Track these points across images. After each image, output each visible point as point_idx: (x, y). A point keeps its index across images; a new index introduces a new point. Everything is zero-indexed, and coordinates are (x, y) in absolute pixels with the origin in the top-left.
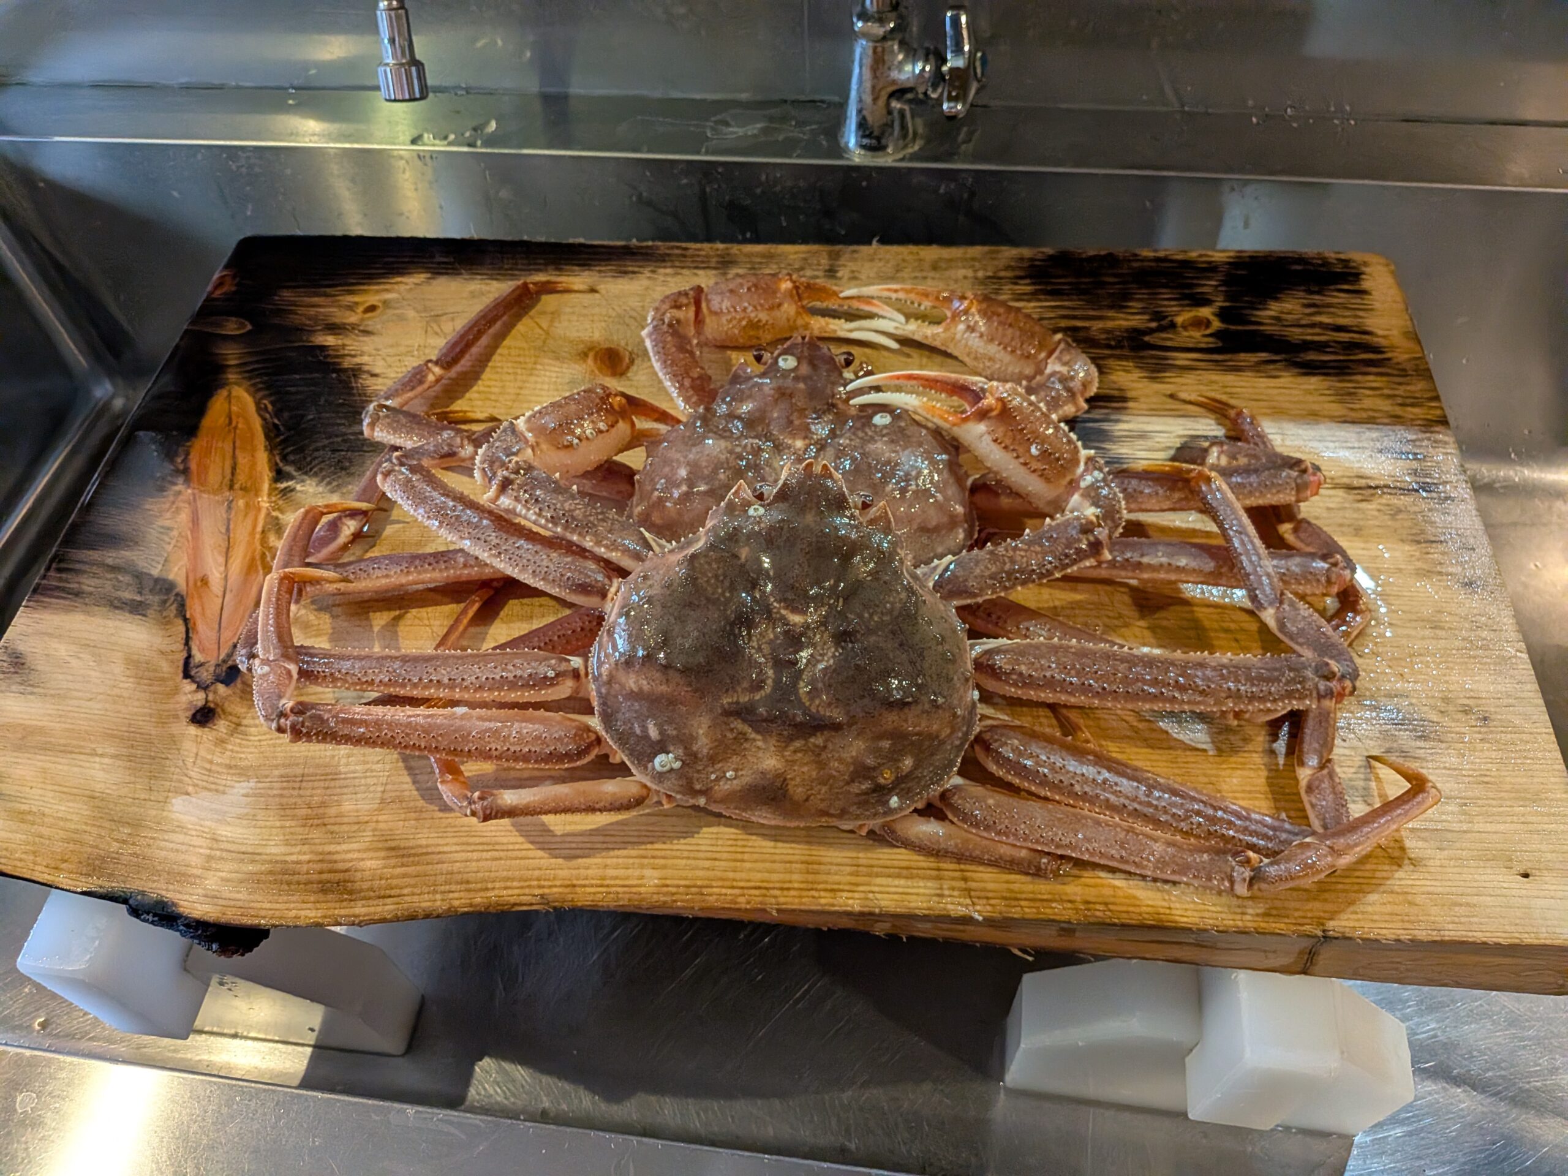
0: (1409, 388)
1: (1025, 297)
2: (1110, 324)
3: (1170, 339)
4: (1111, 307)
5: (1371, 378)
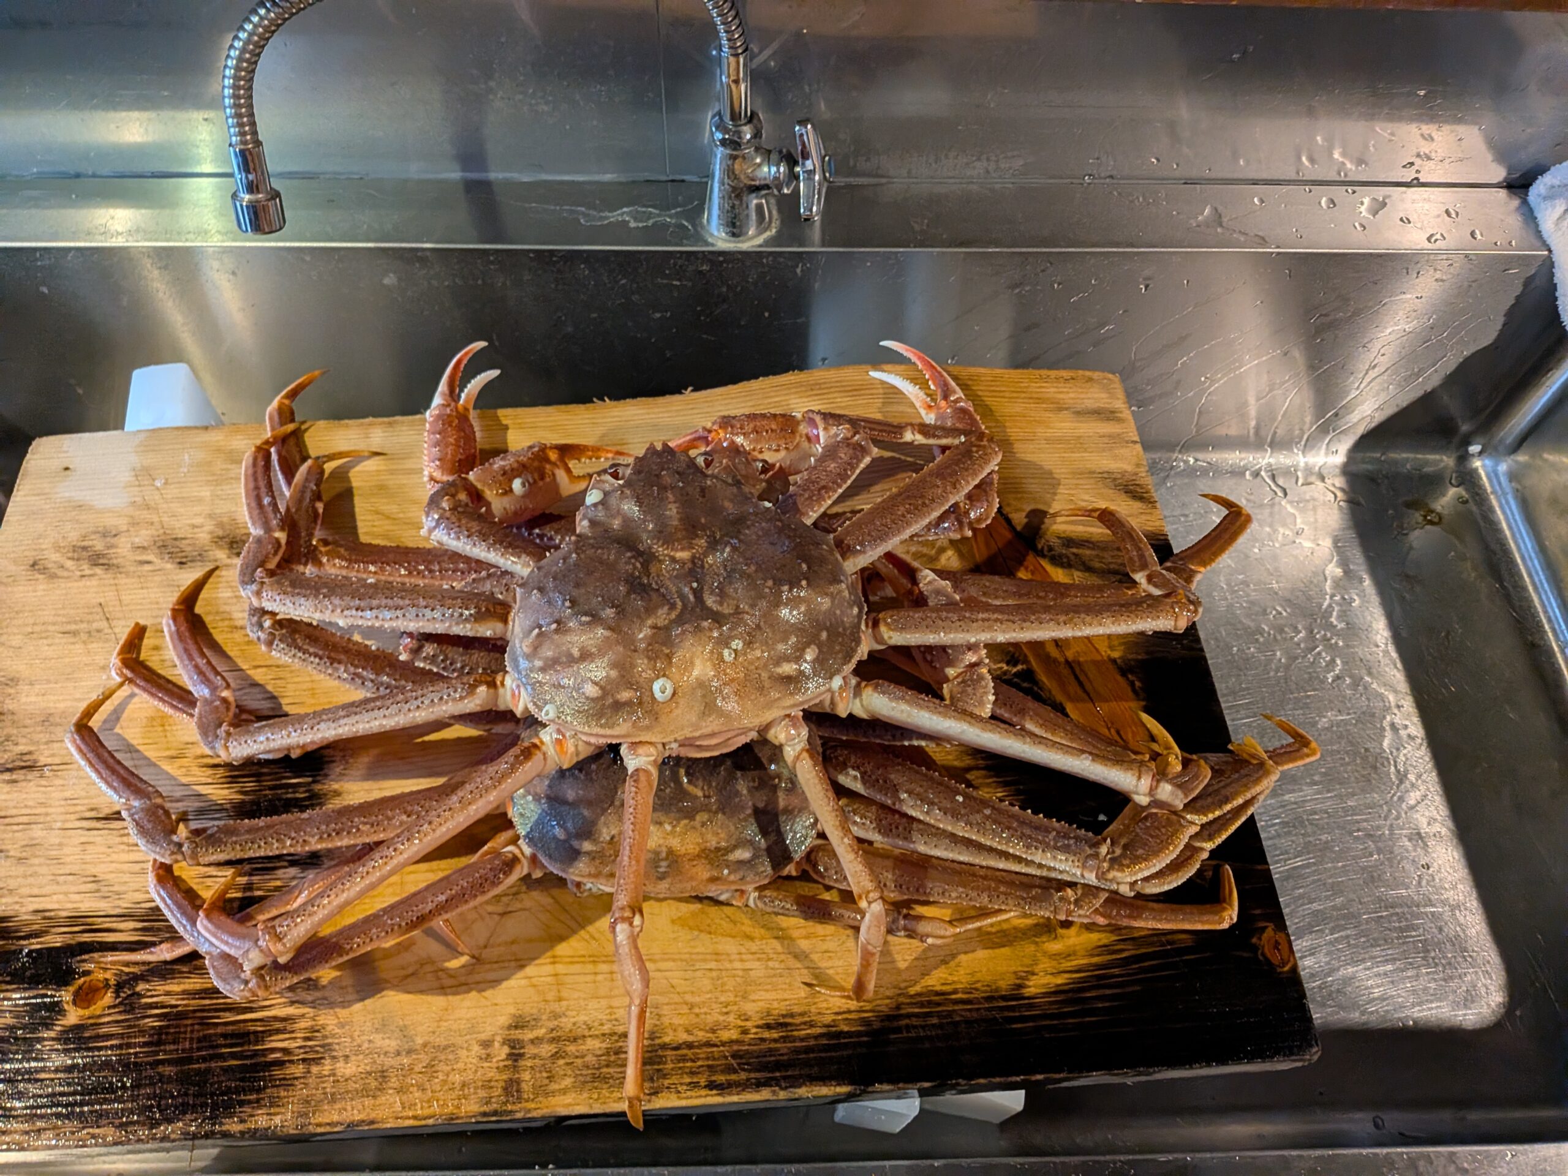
3: (126, 963)
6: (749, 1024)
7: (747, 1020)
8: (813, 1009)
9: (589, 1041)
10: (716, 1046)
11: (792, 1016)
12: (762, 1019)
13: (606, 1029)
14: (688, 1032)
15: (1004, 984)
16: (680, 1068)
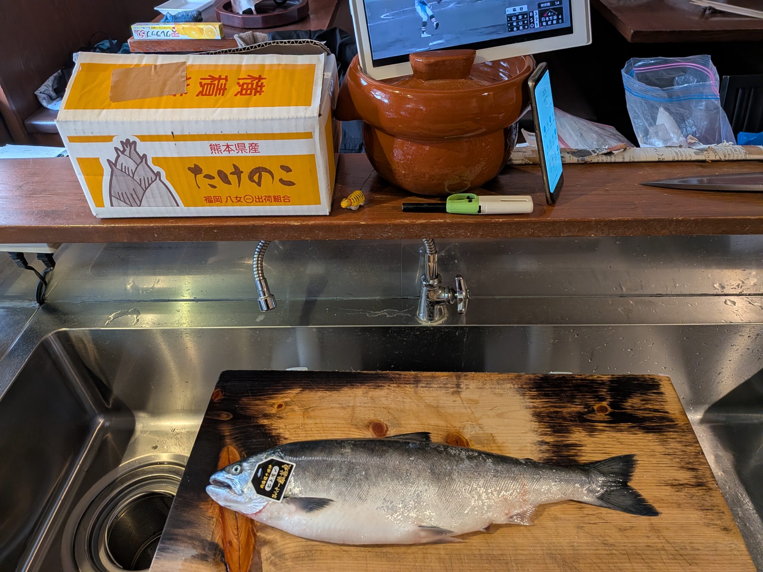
0: (686, 438)
1: (535, 397)
2: (569, 410)
3: (594, 417)
4: (568, 402)
5: (672, 433)
6: (387, 387)
9: (436, 387)
10: (398, 383)
11: (374, 388)
12: (383, 388)
14: (406, 387)
16: (409, 379)
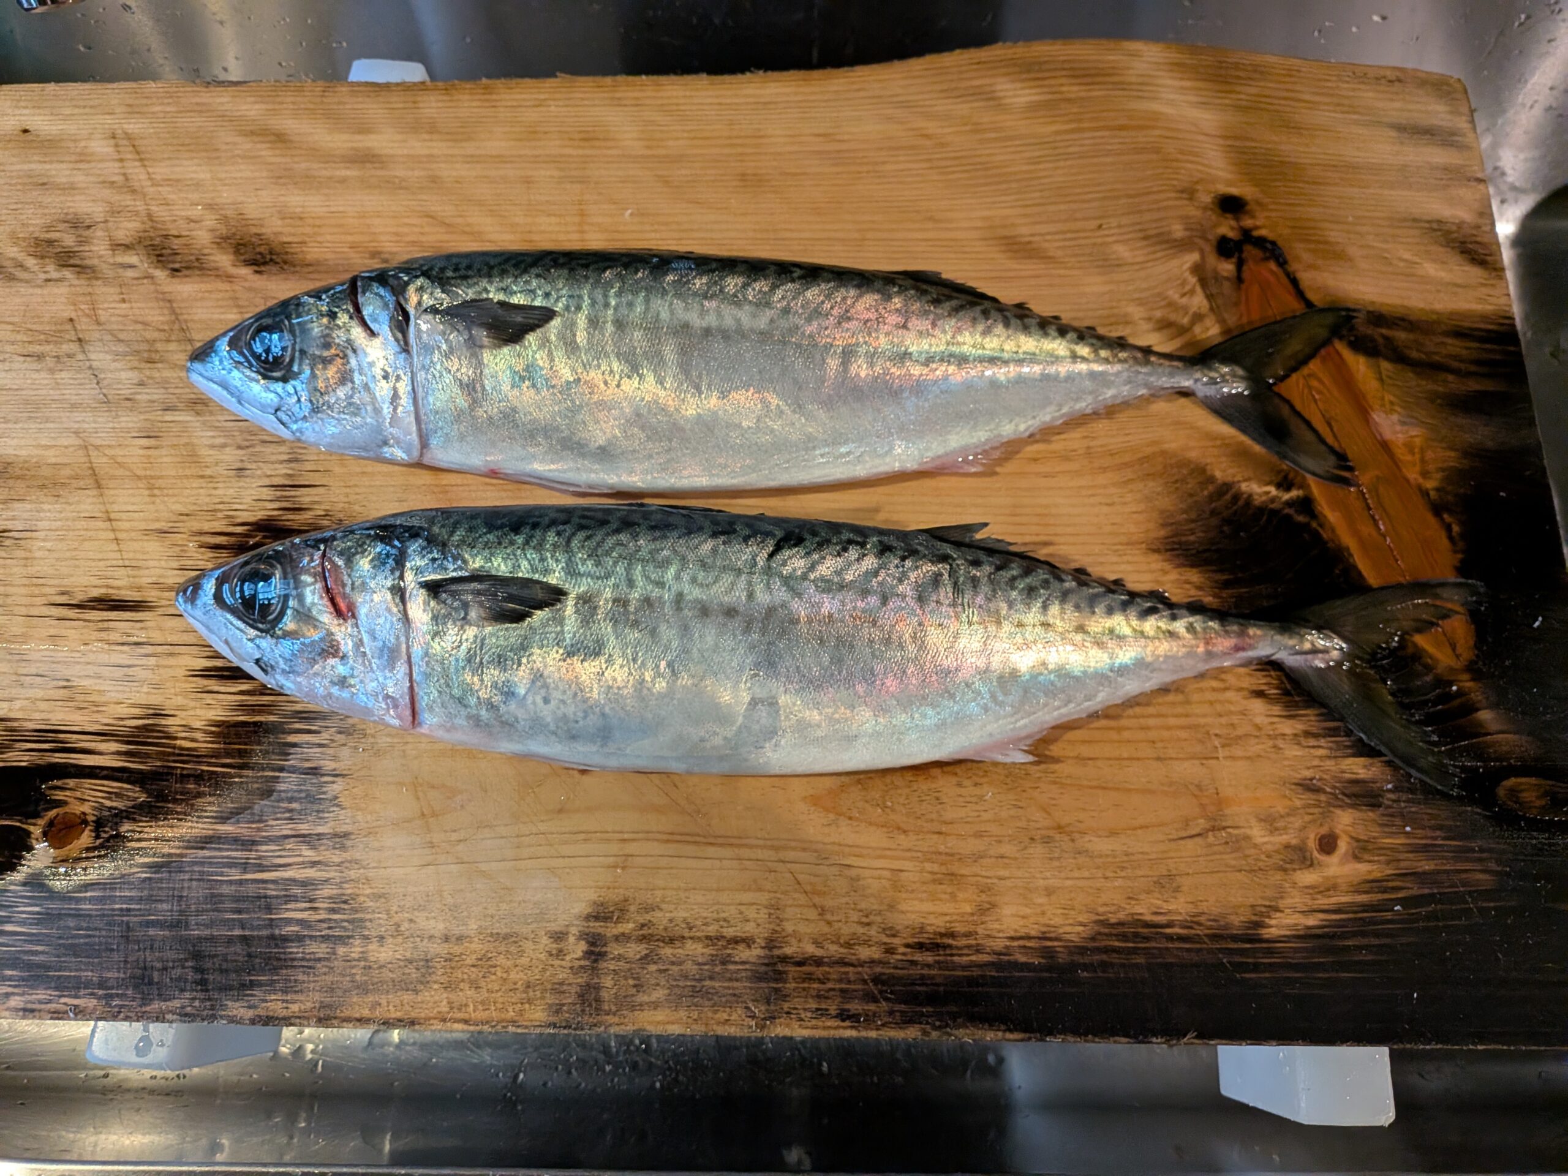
3: (112, 795)
6: (896, 941)
7: (894, 936)
8: (980, 930)
9: (689, 944)
10: (852, 965)
11: (952, 935)
12: (913, 936)
13: (712, 930)
14: (817, 943)
15: (1237, 920)
16: (804, 989)
